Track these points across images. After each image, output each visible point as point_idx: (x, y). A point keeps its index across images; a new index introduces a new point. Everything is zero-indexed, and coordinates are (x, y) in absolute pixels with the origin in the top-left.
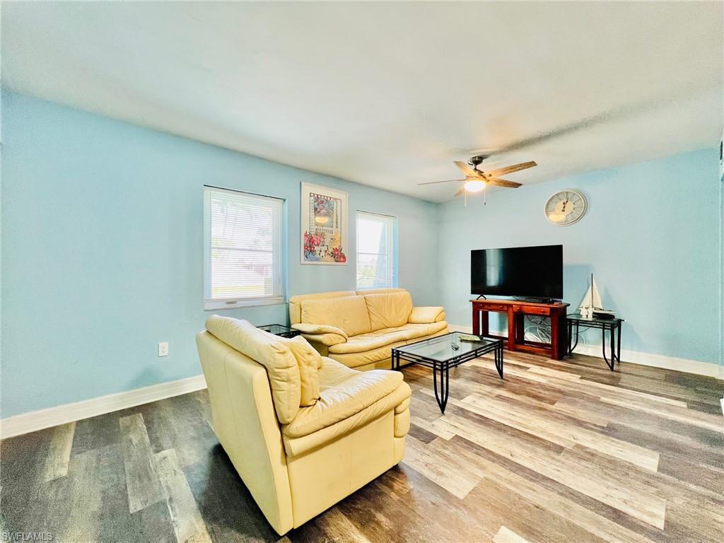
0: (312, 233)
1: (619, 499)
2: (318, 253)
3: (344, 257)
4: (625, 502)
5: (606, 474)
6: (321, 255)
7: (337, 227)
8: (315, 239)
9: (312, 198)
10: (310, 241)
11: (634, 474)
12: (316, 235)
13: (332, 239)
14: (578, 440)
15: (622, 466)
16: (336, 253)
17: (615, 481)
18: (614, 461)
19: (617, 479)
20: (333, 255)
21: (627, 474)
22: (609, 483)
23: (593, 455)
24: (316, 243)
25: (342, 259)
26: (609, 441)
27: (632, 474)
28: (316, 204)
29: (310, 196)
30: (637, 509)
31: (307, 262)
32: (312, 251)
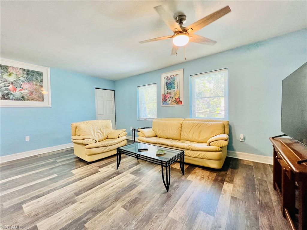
0: (166, 93)
1: (41, 201)
2: (168, 101)
3: (181, 102)
4: (39, 202)
5: (53, 203)
6: (170, 102)
7: (177, 88)
8: (167, 95)
9: (165, 79)
10: (165, 97)
11: (44, 213)
12: (167, 94)
13: (175, 94)
14: (79, 204)
15: (51, 212)
16: (177, 100)
17: (48, 204)
18: (57, 210)
19: (48, 205)
20: (176, 101)
21: (47, 210)
22: (49, 201)
23: (66, 204)
24: (167, 97)
25: (180, 103)
26: (70, 217)
27: (45, 213)
28: (167, 81)
29: (164, 78)
30: (33, 203)
31: (164, 106)
32: (166, 101)
